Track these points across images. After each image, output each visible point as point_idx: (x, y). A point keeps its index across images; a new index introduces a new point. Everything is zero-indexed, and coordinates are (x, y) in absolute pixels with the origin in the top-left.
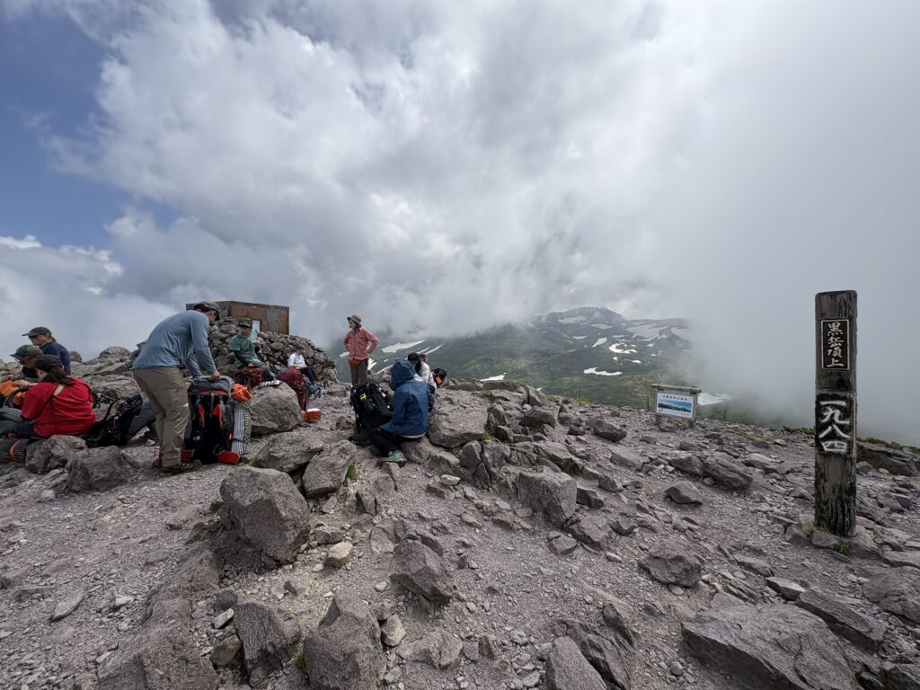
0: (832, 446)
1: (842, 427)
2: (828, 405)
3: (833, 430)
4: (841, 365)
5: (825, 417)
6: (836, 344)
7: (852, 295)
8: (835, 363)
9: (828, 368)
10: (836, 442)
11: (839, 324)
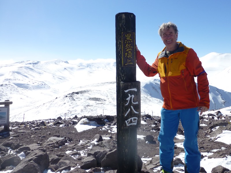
0: (131, 122)
1: (135, 106)
2: (128, 92)
3: (131, 110)
4: (132, 63)
5: (127, 102)
6: (129, 49)
8: (129, 62)
9: (125, 66)
10: (133, 118)
11: (130, 35)
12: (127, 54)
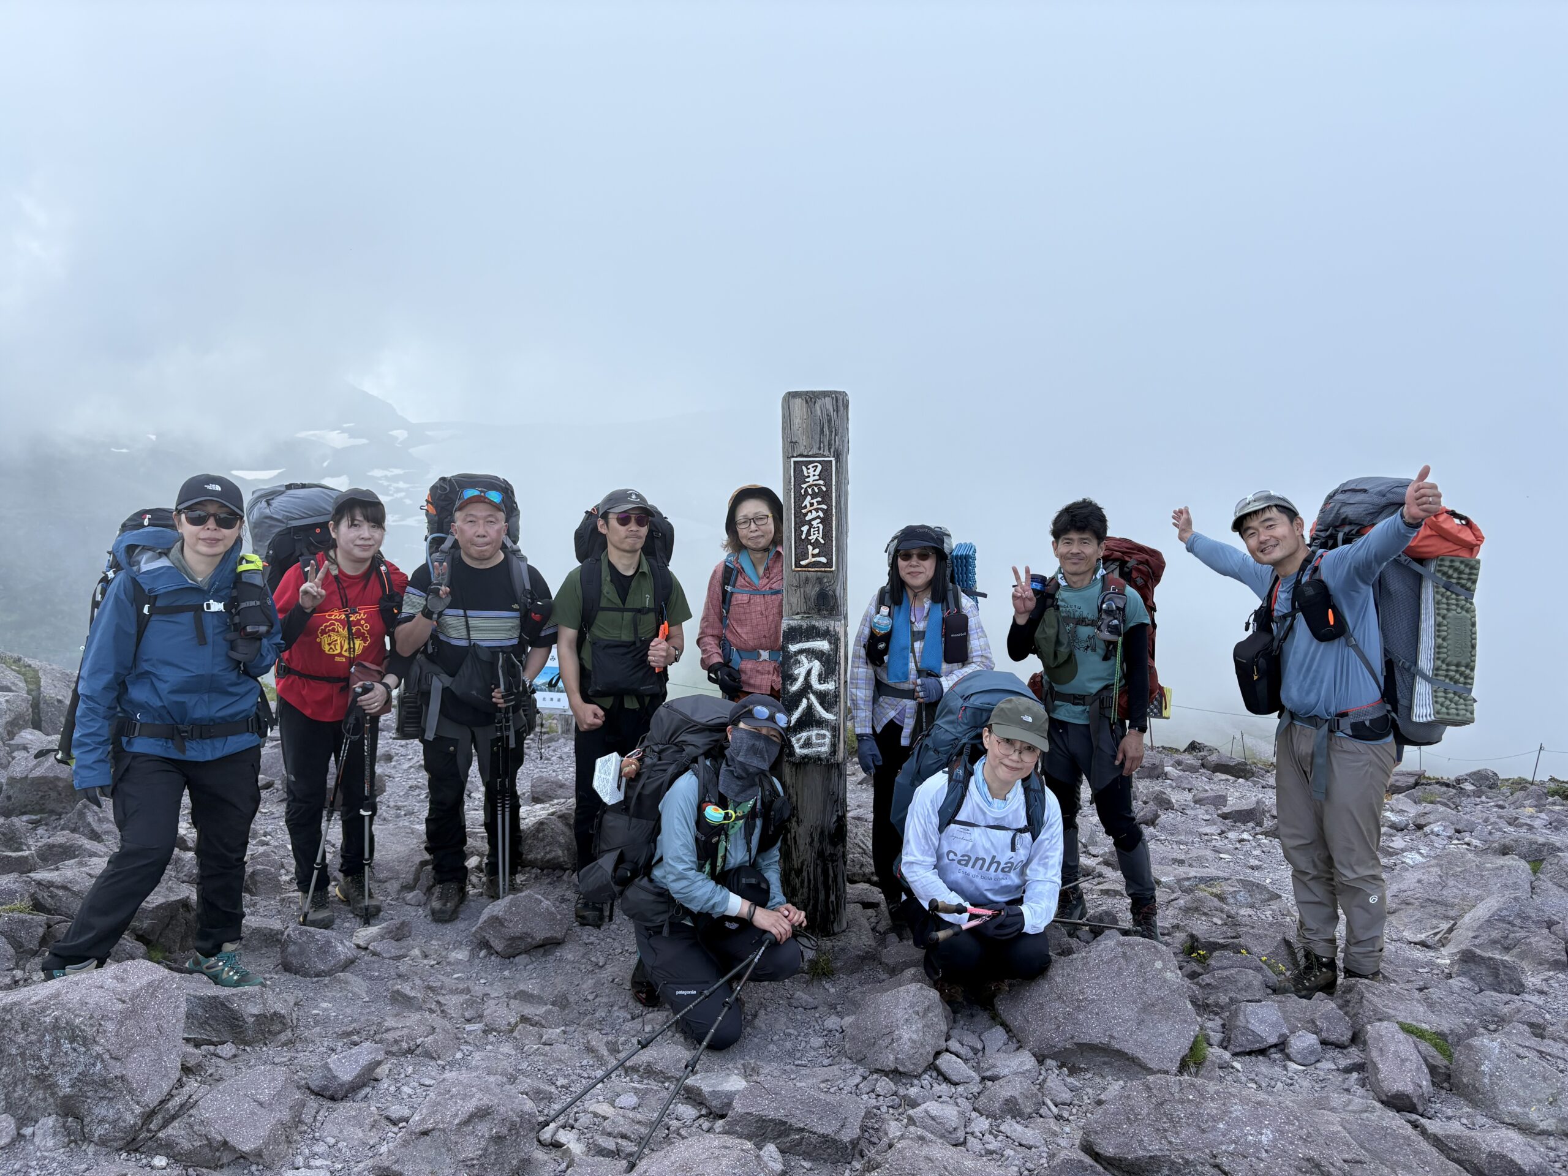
0: (807, 744)
2: (801, 652)
3: (810, 707)
4: (823, 560)
5: (796, 680)
6: (814, 514)
7: (839, 401)
8: (814, 556)
9: (802, 566)
10: (814, 733)
11: (820, 467)
12: (809, 531)
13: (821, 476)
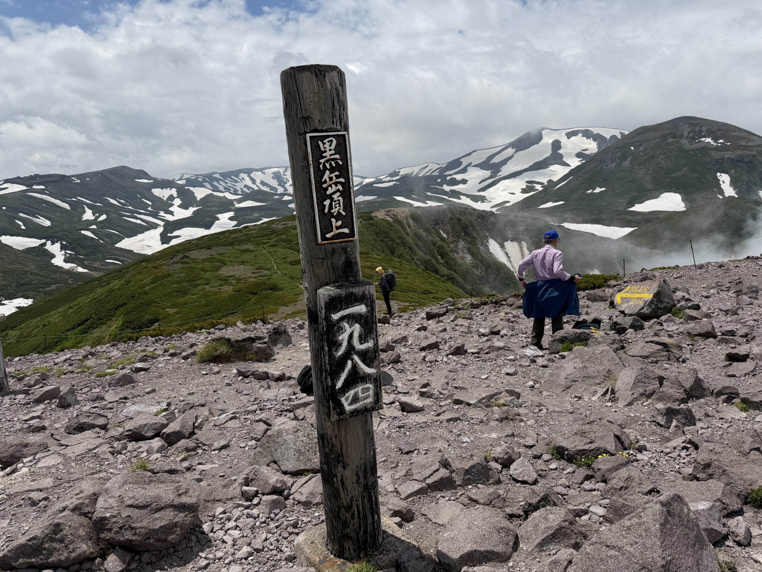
0: (355, 399)
1: (365, 356)
2: (342, 319)
3: (355, 366)
4: (346, 230)
5: (340, 345)
6: (334, 188)
8: (337, 228)
9: (327, 239)
10: (359, 389)
11: (335, 142)
12: (331, 205)
13: (337, 151)
